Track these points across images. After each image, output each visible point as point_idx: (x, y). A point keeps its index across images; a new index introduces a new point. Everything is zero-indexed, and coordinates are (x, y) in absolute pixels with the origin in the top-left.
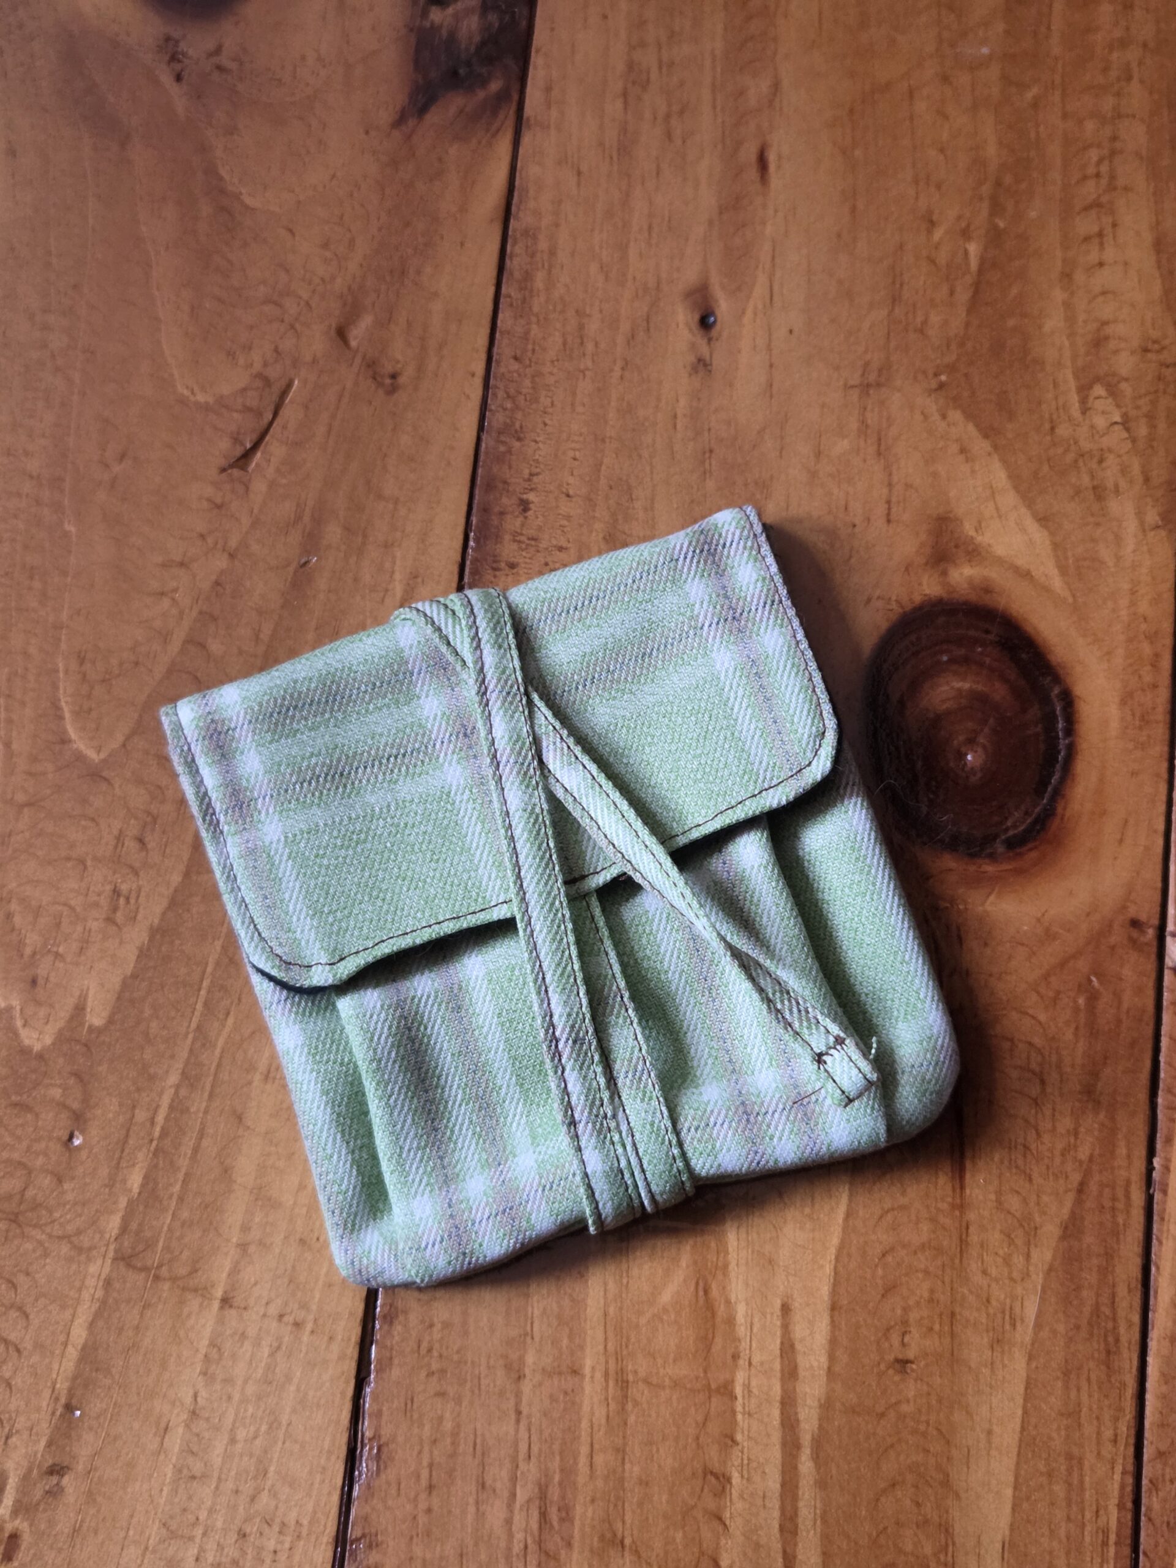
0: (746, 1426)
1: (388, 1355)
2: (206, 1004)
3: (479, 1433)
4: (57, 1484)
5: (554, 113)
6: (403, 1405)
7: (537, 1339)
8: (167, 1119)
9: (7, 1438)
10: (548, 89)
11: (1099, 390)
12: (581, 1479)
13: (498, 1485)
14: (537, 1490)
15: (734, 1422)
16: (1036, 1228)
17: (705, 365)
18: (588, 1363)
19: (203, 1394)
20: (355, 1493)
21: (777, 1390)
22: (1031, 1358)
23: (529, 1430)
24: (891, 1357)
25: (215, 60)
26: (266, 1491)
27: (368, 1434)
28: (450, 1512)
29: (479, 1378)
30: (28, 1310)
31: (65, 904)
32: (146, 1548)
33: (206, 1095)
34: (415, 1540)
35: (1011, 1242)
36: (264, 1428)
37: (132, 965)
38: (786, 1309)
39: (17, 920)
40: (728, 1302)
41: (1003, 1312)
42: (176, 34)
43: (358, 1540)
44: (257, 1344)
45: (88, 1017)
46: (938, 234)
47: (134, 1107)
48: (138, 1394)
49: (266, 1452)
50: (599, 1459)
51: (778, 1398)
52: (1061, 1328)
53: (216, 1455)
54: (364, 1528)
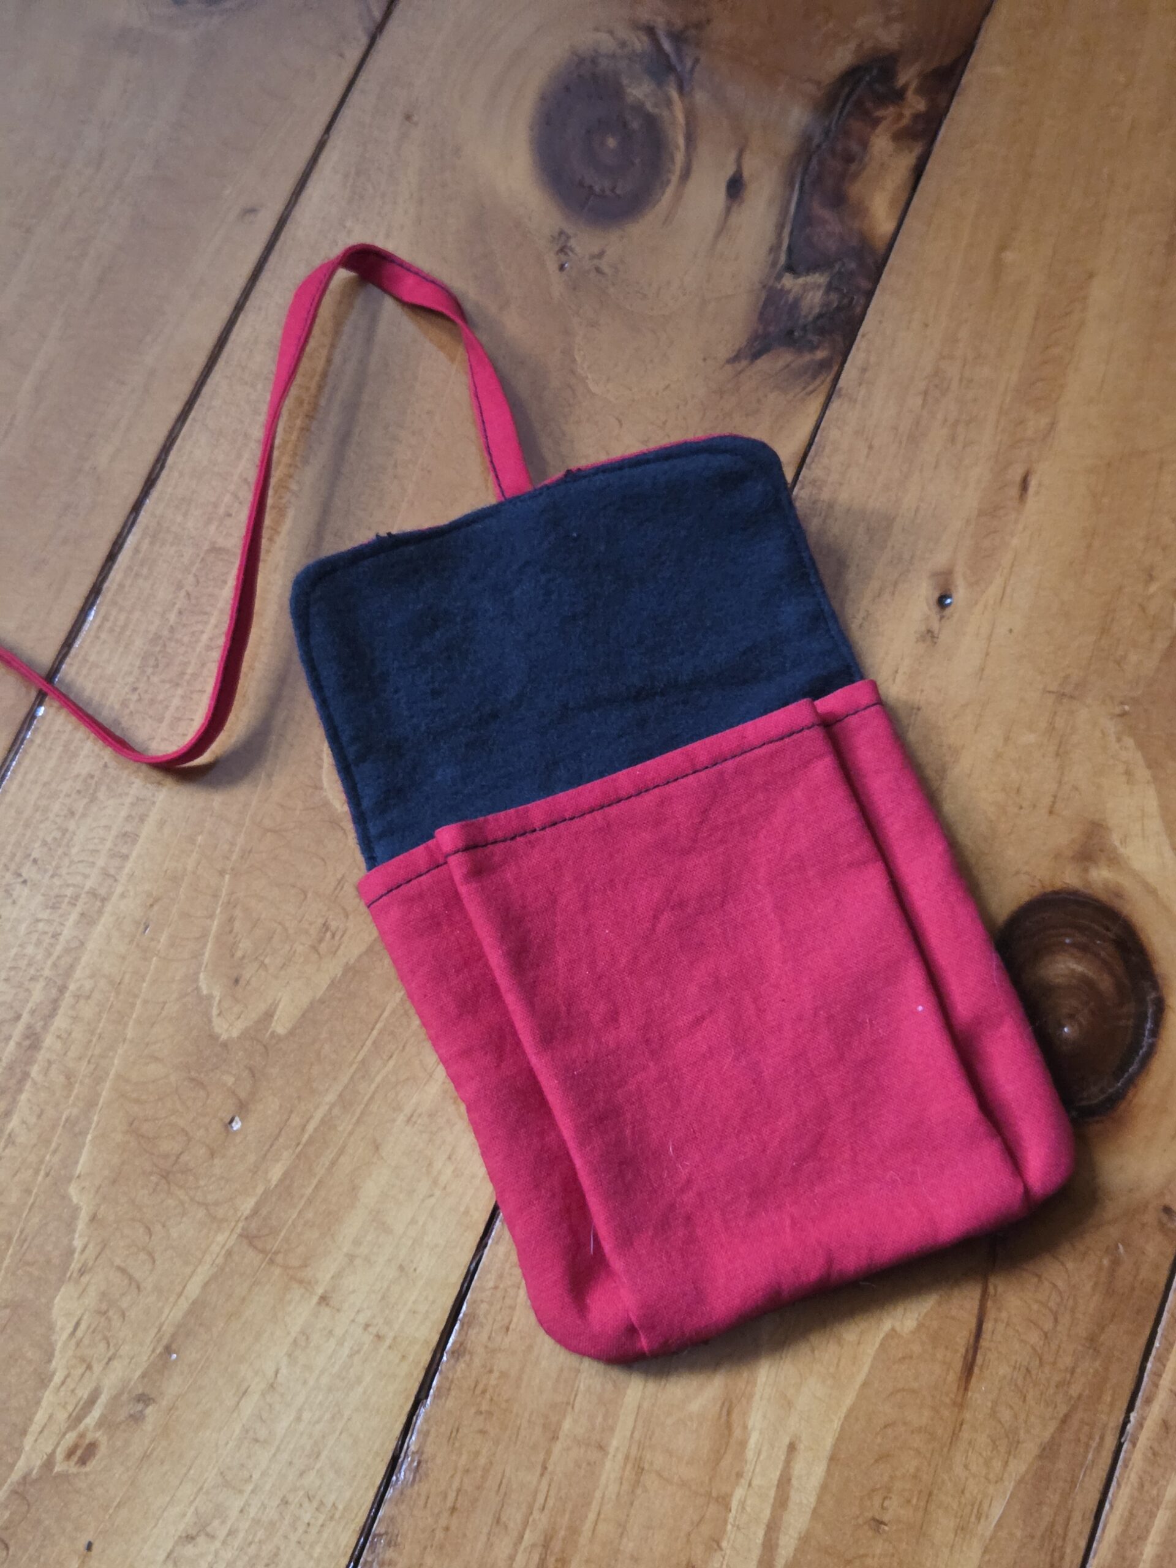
0: (732, 1537)
1: (447, 1385)
2: (374, 1043)
3: (507, 1474)
4: (141, 1412)
5: (863, 391)
6: (449, 1432)
7: (577, 1410)
8: (316, 1130)
9: (110, 1359)
10: (864, 370)
12: (583, 1540)
13: (511, 1525)
14: (542, 1538)
15: (724, 1531)
16: (1018, 1442)
17: (933, 637)
18: (615, 1443)
19: (284, 1371)
20: (388, 1495)
21: (767, 1514)
22: (986, 1551)
23: (550, 1485)
24: (869, 1515)
25: (596, 262)
26: (315, 1471)
27: (413, 1448)
28: (465, 1535)
29: (519, 1429)
30: (157, 1256)
31: (280, 923)
32: (201, 1488)
33: (355, 1118)
34: (429, 1549)
35: (995, 1447)
36: (327, 1416)
37: (321, 992)
38: (792, 1448)
39: (237, 924)
40: (745, 1427)
41: (973, 1505)
42: (570, 230)
43: (380, 1535)
44: (341, 1343)
45: (273, 1025)
46: (1153, 588)
47: (291, 1112)
48: (230, 1356)
49: (323, 1437)
50: (602, 1528)
51: (765, 1521)
52: (1019, 1533)
53: (281, 1427)
54: (388, 1526)
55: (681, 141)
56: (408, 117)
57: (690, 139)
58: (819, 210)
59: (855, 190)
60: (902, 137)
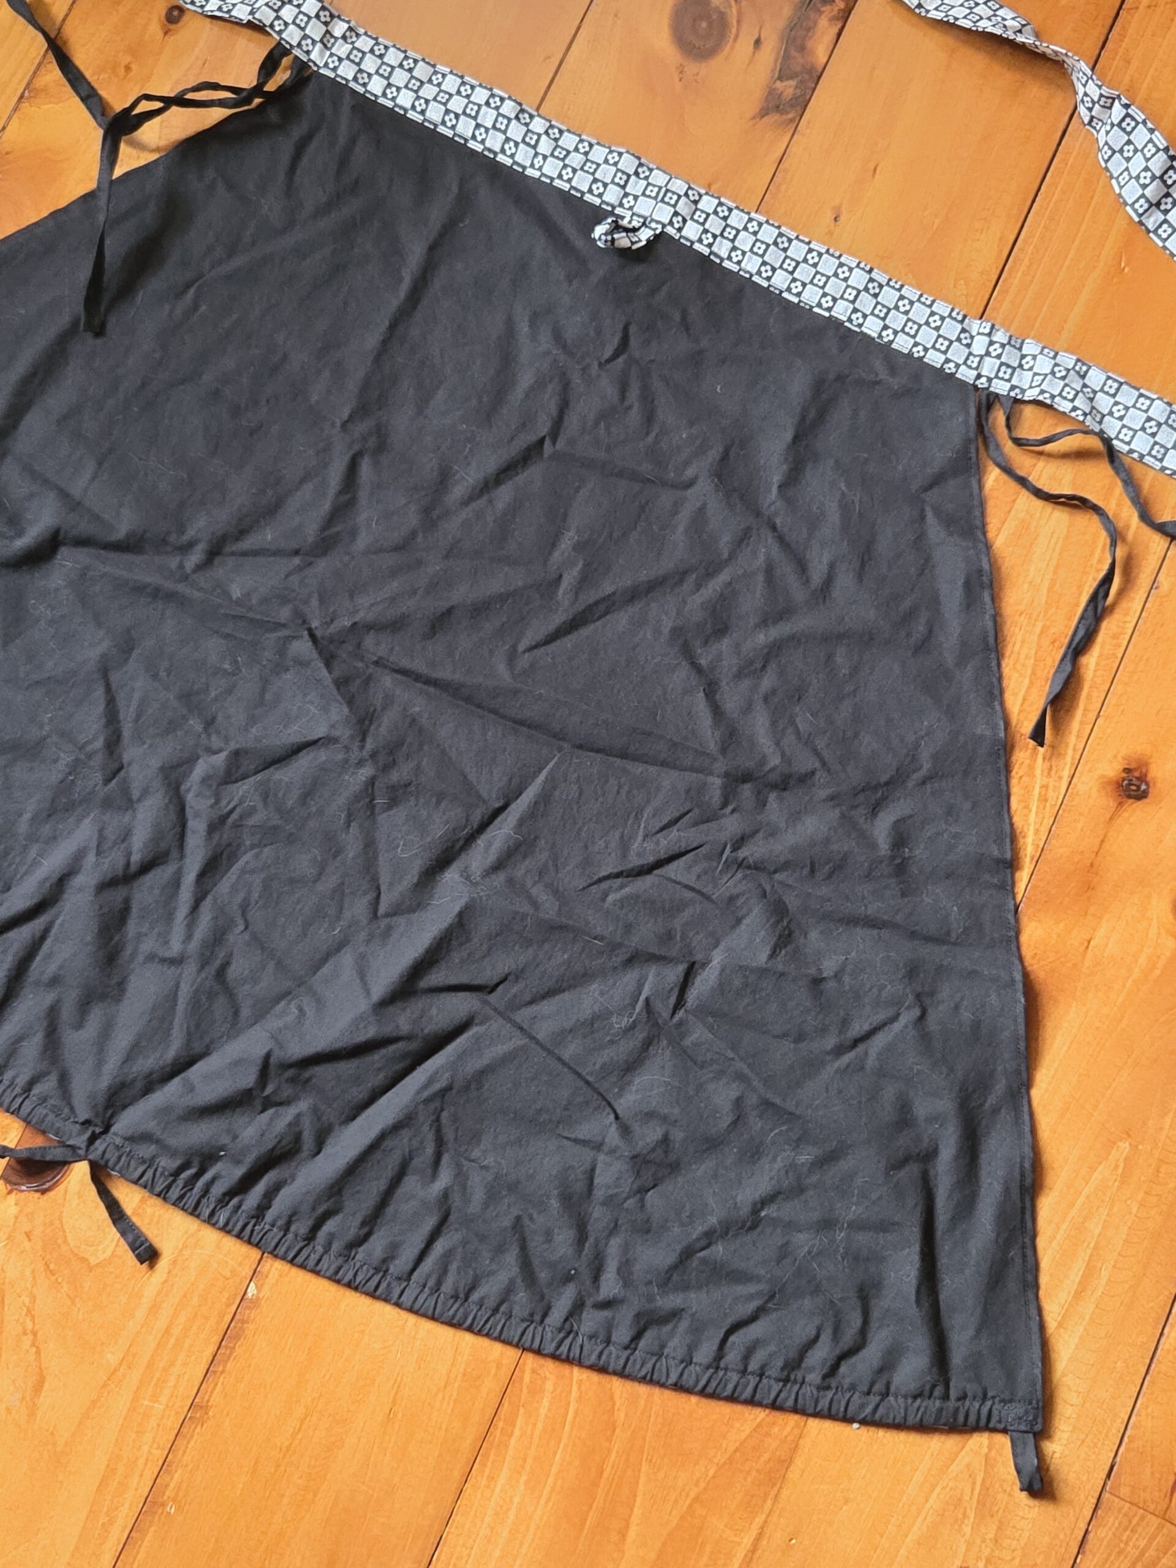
5: (808, 131)
10: (809, 122)
11: (962, 282)
25: (695, 77)
42: (685, 63)
46: (926, 213)
55: (735, 23)
56: (616, 16)
57: (738, 22)
58: (793, 53)
59: (809, 44)
60: (833, 19)
